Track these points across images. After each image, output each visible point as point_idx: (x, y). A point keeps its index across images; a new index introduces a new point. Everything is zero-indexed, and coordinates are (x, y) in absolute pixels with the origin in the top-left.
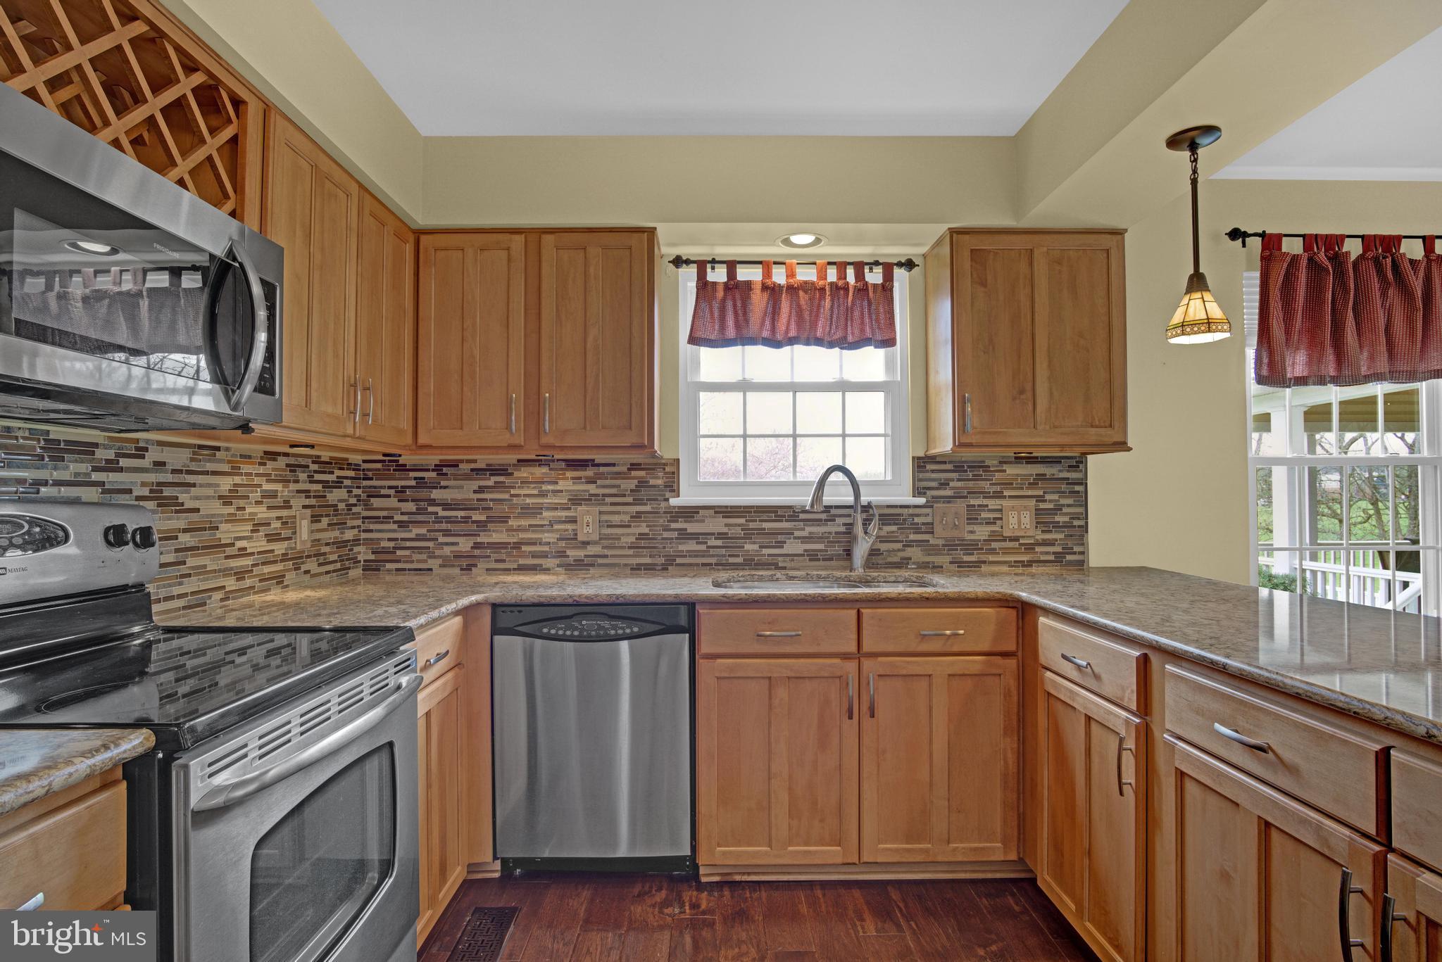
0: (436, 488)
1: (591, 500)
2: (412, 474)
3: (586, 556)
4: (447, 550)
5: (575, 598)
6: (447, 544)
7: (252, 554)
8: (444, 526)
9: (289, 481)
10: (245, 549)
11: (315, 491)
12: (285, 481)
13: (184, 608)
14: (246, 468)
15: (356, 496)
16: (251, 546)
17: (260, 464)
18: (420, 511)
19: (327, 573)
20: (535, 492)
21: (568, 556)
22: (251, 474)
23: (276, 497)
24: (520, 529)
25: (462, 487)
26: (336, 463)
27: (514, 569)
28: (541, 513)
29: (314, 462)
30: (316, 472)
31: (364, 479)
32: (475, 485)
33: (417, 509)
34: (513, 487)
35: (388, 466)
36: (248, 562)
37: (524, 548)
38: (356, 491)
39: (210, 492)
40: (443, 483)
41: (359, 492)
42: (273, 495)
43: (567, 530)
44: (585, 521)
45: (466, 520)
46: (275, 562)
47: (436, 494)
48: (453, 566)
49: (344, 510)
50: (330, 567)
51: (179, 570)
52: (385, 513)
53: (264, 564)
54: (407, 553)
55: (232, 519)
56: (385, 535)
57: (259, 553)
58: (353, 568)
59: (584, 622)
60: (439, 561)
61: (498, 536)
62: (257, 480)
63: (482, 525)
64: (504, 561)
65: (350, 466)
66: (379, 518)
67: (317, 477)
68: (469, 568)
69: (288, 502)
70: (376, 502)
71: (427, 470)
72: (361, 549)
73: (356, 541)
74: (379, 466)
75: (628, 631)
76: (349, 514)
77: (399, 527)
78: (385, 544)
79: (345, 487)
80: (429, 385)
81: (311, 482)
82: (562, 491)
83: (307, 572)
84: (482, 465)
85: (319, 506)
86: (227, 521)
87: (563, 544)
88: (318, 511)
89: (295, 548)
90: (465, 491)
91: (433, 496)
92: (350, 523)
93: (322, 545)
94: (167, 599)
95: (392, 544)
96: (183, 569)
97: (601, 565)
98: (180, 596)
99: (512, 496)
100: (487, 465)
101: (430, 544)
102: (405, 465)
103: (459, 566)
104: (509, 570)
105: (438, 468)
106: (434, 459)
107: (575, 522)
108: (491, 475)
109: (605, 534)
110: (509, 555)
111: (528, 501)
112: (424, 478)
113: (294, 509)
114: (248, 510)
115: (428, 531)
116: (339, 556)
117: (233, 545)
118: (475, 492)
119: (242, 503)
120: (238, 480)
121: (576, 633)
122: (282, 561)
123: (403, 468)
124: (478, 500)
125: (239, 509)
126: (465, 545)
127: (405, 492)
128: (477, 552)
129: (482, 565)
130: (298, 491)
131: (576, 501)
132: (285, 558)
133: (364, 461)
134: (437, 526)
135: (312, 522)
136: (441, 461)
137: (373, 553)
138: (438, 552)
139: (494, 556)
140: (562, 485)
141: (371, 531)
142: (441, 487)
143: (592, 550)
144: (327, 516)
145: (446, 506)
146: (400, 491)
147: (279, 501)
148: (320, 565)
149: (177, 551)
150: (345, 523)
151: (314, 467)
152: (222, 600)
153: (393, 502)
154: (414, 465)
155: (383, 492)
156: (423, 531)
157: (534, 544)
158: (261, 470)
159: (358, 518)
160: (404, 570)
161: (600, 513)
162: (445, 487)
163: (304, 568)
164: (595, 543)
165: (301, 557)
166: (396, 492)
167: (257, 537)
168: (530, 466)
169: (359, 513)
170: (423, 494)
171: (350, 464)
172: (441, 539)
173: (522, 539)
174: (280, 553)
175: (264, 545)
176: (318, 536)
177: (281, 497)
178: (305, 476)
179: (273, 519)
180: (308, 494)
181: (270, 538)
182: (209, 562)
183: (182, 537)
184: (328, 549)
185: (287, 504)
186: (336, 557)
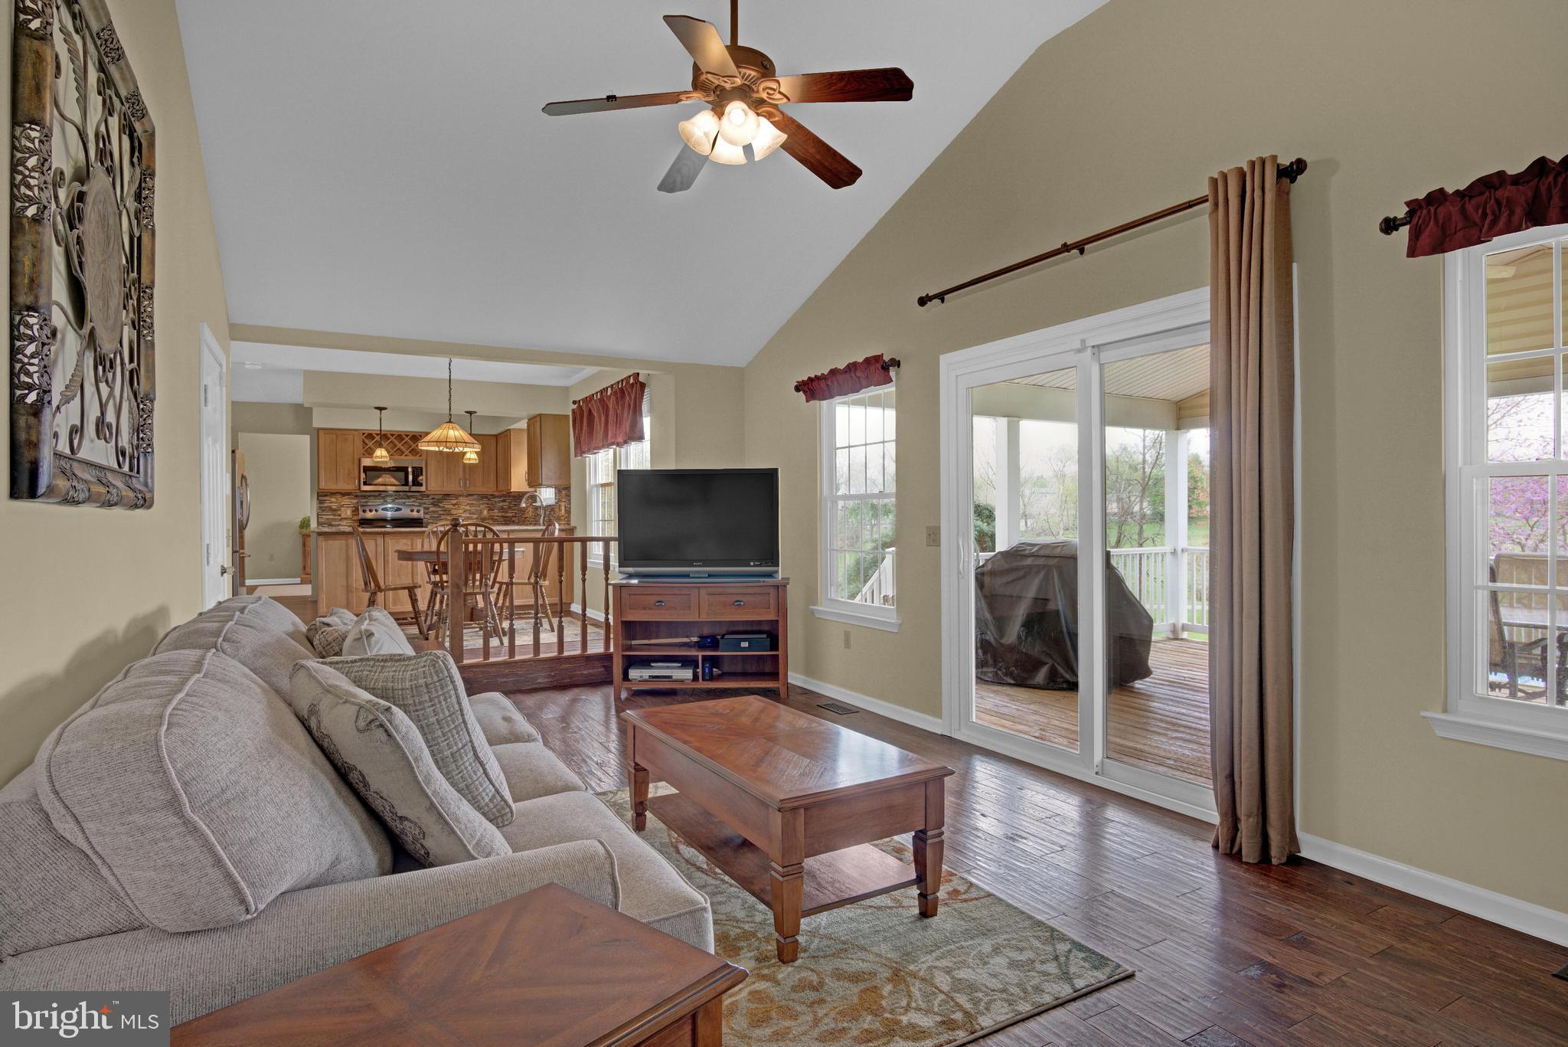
10: (461, 515)
16: (463, 515)
42: (473, 504)
46: (474, 519)
96: (440, 518)
114: (462, 507)
117: (457, 514)
132: (477, 518)
148: (493, 521)
149: (438, 514)
175: (468, 515)
176: (492, 514)
177: (476, 504)
178: (486, 499)
179: (472, 510)
180: (488, 504)
181: (470, 514)
182: (448, 517)
183: (439, 512)
184: (498, 518)
185: (478, 506)
186: (502, 520)
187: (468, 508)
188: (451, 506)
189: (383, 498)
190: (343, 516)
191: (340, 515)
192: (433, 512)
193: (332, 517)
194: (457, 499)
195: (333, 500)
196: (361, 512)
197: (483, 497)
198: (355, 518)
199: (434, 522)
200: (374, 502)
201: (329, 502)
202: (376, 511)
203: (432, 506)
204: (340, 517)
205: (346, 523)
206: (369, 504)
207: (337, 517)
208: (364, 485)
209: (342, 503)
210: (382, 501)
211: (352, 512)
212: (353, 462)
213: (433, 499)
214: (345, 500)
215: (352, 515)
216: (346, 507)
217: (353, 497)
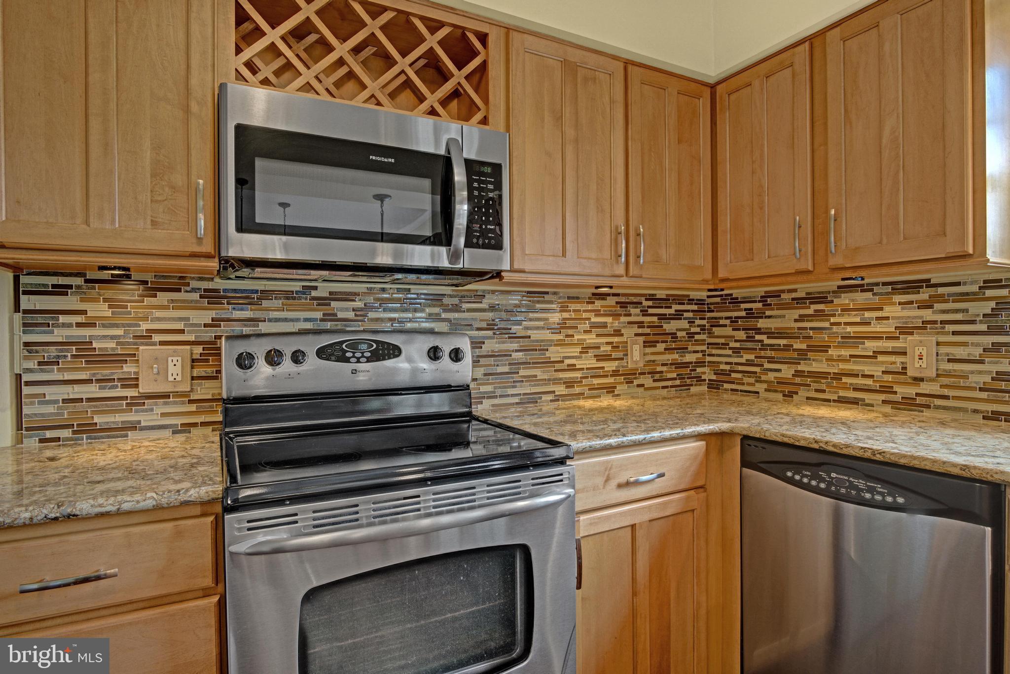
0: (761, 317)
1: (925, 328)
2: (743, 306)
3: (917, 394)
4: (771, 376)
5: (821, 445)
6: (771, 370)
7: (582, 369)
8: (769, 353)
9: (620, 315)
10: (575, 365)
11: (650, 322)
12: (616, 316)
13: (517, 403)
14: (572, 307)
15: (699, 326)
16: (579, 364)
17: (588, 303)
18: (750, 339)
19: (664, 387)
20: (858, 320)
21: (895, 393)
22: (579, 311)
23: (606, 327)
24: (841, 359)
25: (784, 316)
26: (674, 299)
27: (834, 401)
28: (863, 343)
29: (647, 300)
30: (649, 307)
31: (709, 311)
32: (796, 314)
33: (747, 337)
34: (834, 315)
35: (725, 299)
36: (578, 375)
37: (845, 380)
38: (698, 322)
39: (541, 323)
40: (768, 313)
41: (704, 322)
42: (604, 325)
43: (894, 363)
44: (917, 353)
45: (787, 348)
46: (606, 376)
47: (762, 323)
48: (776, 391)
49: (684, 337)
50: (669, 383)
51: (513, 378)
52: (722, 341)
53: (592, 377)
54: (739, 376)
55: (560, 343)
56: (724, 359)
57: (587, 369)
58: (696, 385)
59: (833, 475)
60: (765, 386)
61: (818, 365)
62: (585, 315)
63: (803, 355)
64: (824, 391)
65: (691, 301)
66: (718, 344)
67: (651, 311)
68: (789, 395)
69: (620, 331)
70: (717, 331)
71: (755, 302)
72: (706, 369)
73: (700, 363)
74: (718, 300)
75: (889, 499)
76: (690, 341)
77: (733, 352)
78: (722, 367)
79: (685, 319)
80: (726, 222)
81: (643, 315)
82: (887, 318)
83: (639, 386)
84: (801, 294)
85: (654, 334)
86: (556, 345)
87: (889, 378)
88: (651, 338)
89: (627, 367)
90: (788, 319)
91: (759, 326)
92: (690, 348)
93: (658, 365)
94: (501, 396)
95: (728, 367)
96: (516, 377)
97: (938, 407)
98: (513, 395)
99: (833, 324)
100: (807, 294)
101: (757, 369)
102: (737, 298)
103: (781, 392)
104: (829, 401)
105: (763, 299)
106: (761, 291)
107: (905, 353)
108: (811, 303)
109: (945, 370)
110: (829, 385)
111: (849, 329)
112: (751, 309)
113: (625, 336)
114: (576, 337)
115: (756, 357)
116: (678, 375)
117: (563, 362)
118: (796, 321)
119: (570, 332)
120: (566, 315)
121: (823, 485)
122: (612, 376)
123: (735, 301)
124: (799, 328)
125: (567, 336)
126: (787, 372)
127: (738, 322)
128: (798, 380)
129: (803, 393)
130: (629, 323)
131: (905, 330)
132: (615, 373)
133: (708, 297)
134: (763, 353)
135: (644, 346)
136: (766, 292)
137: (715, 374)
138: (763, 378)
139: (814, 386)
140: (888, 311)
141: (713, 355)
142: (766, 317)
143: (925, 388)
144: (662, 342)
145: (771, 334)
146: (734, 320)
147: (609, 330)
148: (655, 381)
150: (687, 348)
151: (646, 303)
152: (551, 401)
153: (728, 331)
154: (744, 298)
155: (722, 322)
156: (752, 357)
157: (857, 376)
158: (590, 307)
159: (704, 344)
160: (737, 390)
161: (938, 344)
162: (769, 317)
163: (636, 382)
164: (931, 380)
165: (635, 374)
166: (732, 322)
167: (586, 357)
168: (851, 292)
169: (704, 340)
170: (751, 323)
171: (693, 300)
172: (767, 366)
173: (842, 369)
174: (611, 369)
175: (594, 363)
176: (653, 358)
177: (612, 327)
178: (638, 311)
179: (603, 344)
180: (640, 324)
181: (599, 358)
182: (539, 373)
183: (515, 355)
184: (664, 369)
185: (618, 333)
186: (674, 375)
187: (591, 339)
188: (547, 335)
190: (145, 387)
191: (132, 382)
194: (564, 309)
195: (100, 308)
196: (228, 364)
197: (624, 303)
198: (205, 390)
199: (499, 392)
200: (286, 320)
201: (80, 319)
202: (297, 357)
203: (490, 333)
204: (131, 393)
205: (163, 415)
206: (264, 328)
207: (119, 392)
208: (240, 229)
209: (145, 326)
210: (319, 315)
211: (192, 367)
212: (187, 110)
213: (492, 308)
214: (158, 314)
215: (193, 378)
216: (162, 343)
217: (196, 296)
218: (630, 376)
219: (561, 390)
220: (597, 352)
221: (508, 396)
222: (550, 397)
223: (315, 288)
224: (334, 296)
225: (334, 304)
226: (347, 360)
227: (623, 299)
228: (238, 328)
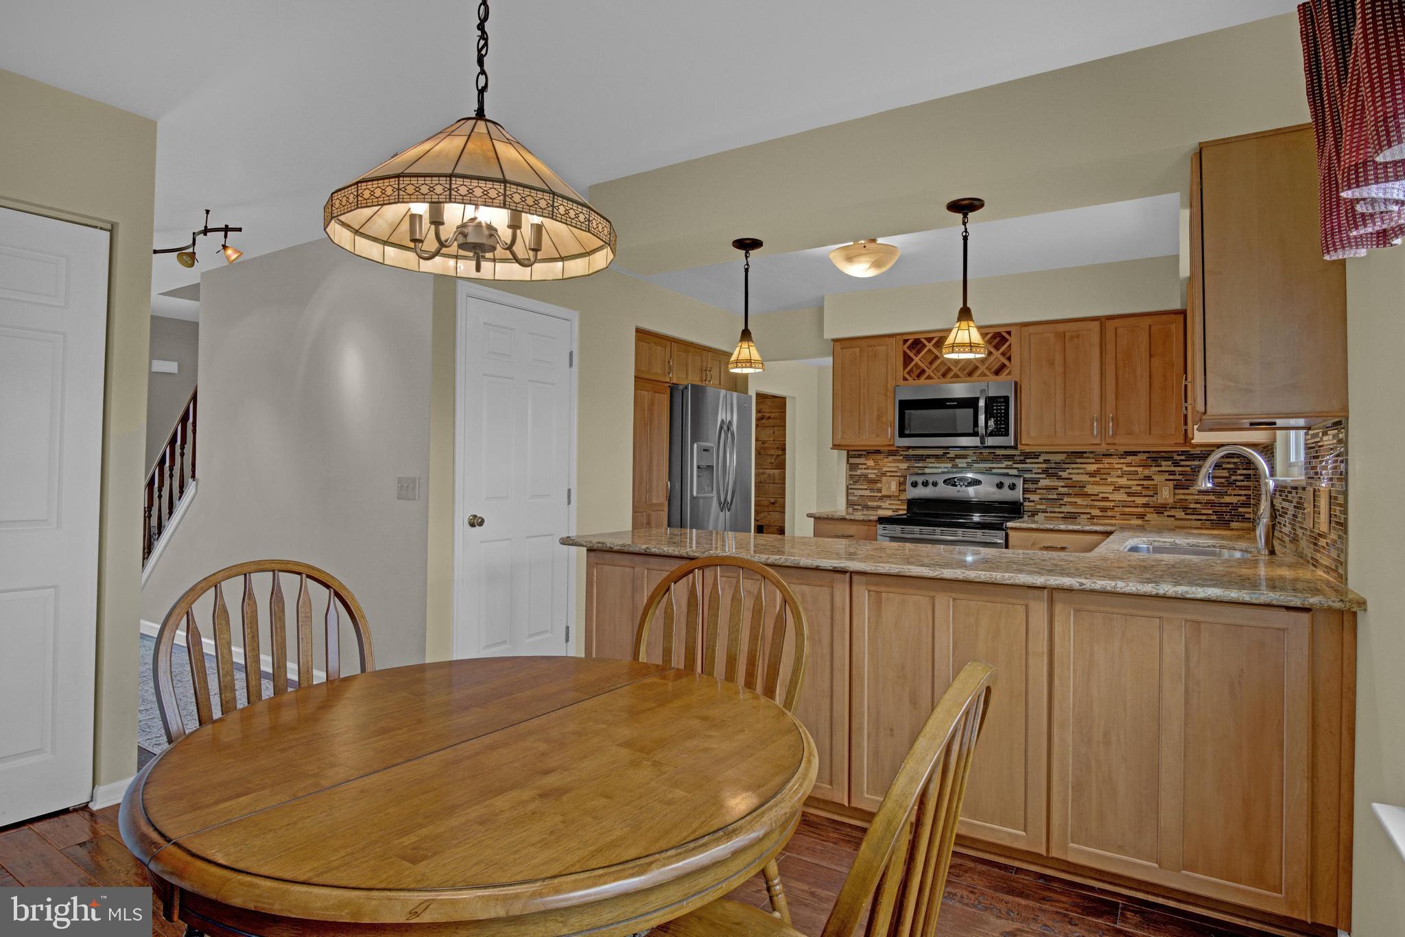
7: (1115, 501)
9: (1152, 466)
10: (1108, 498)
12: (1145, 466)
13: (1062, 517)
14: (1106, 461)
16: (1111, 497)
17: (1121, 458)
19: (1197, 520)
22: (1112, 463)
23: (1138, 474)
36: (1111, 504)
39: (1081, 471)
42: (1136, 473)
46: (1138, 507)
50: (1204, 517)
53: (1124, 507)
55: (1095, 483)
57: (1119, 501)
62: (1117, 466)
67: (1182, 463)
69: (1151, 477)
73: (1244, 505)
76: (1229, 486)
79: (1223, 469)
81: (1174, 466)
83: (1169, 516)
85: (1186, 480)
86: (1092, 484)
88: (1183, 483)
89: (1157, 502)
92: (1228, 492)
93: (1191, 503)
96: (1061, 502)
98: (1059, 512)
113: (1156, 481)
114: (1109, 480)
116: (1214, 512)
117: (1098, 495)
119: (1104, 477)
120: (1101, 466)
122: (1142, 507)
125: (1102, 479)
130: (1160, 472)
132: (1146, 505)
135: (1174, 489)
147: (1140, 476)
148: (1186, 514)
149: (1057, 494)
152: (1088, 518)
158: (1122, 461)
163: (1166, 514)
167: (1118, 493)
174: (1141, 503)
175: (1124, 497)
176: (1183, 497)
177: (1142, 474)
178: (1170, 463)
179: (1134, 485)
180: (1172, 473)
181: (1129, 494)
182: (1079, 501)
183: (1060, 489)
184: (1198, 506)
185: (1148, 478)
186: (1210, 512)
187: (1123, 481)
188: (1086, 478)
189: (952, 459)
190: (884, 492)
191: (879, 490)
192: (1048, 488)
193: (867, 493)
194: (1097, 462)
195: (871, 463)
196: (910, 486)
197: (1155, 458)
198: (902, 496)
199: (1049, 510)
200: (936, 468)
201: (865, 466)
202: (935, 484)
203: (1044, 476)
204: (879, 495)
205: (890, 504)
206: (927, 471)
207: (876, 494)
208: (900, 436)
209: (885, 469)
210: (950, 465)
211: (900, 486)
212: (886, 395)
213: (1046, 461)
214: (889, 464)
215: (900, 491)
216: (890, 476)
217: (901, 458)
218: (1160, 509)
219: (1096, 512)
220: (1128, 490)
221: (1055, 512)
222: (1089, 516)
223: (948, 453)
224: (958, 457)
225: (957, 460)
226: (956, 486)
227: (1154, 455)
228: (916, 470)
